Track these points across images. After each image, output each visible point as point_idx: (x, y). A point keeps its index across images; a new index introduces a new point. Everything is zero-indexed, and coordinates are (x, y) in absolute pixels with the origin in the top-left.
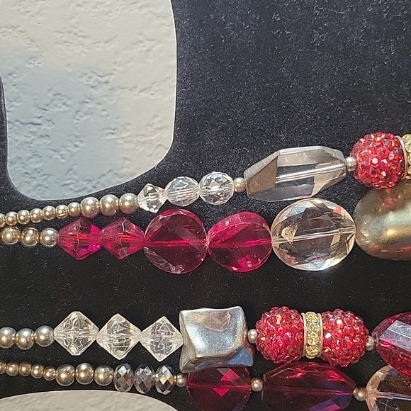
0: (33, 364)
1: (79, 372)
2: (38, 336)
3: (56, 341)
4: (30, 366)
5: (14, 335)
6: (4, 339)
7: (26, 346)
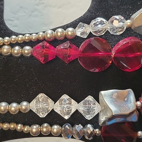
0: (17, 123)
1: (42, 128)
2: (21, 107)
3: (31, 110)
4: (16, 124)
5: (8, 106)
6: (2, 108)
7: (14, 112)
